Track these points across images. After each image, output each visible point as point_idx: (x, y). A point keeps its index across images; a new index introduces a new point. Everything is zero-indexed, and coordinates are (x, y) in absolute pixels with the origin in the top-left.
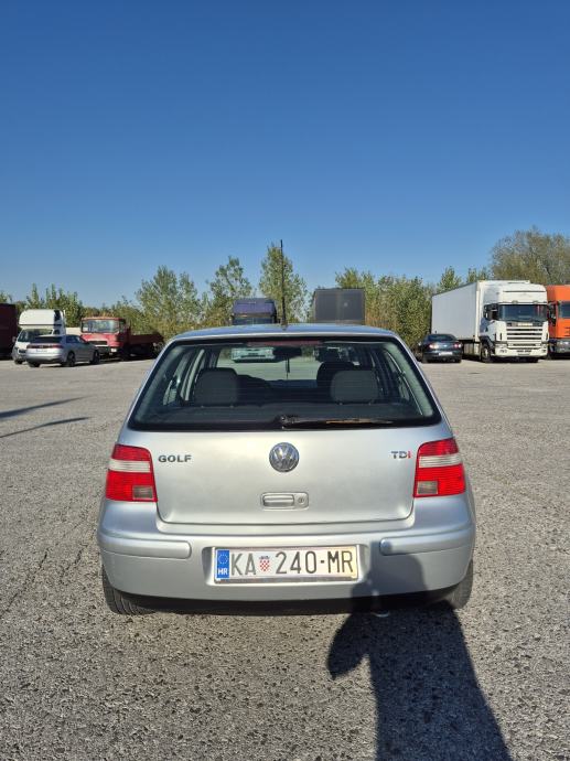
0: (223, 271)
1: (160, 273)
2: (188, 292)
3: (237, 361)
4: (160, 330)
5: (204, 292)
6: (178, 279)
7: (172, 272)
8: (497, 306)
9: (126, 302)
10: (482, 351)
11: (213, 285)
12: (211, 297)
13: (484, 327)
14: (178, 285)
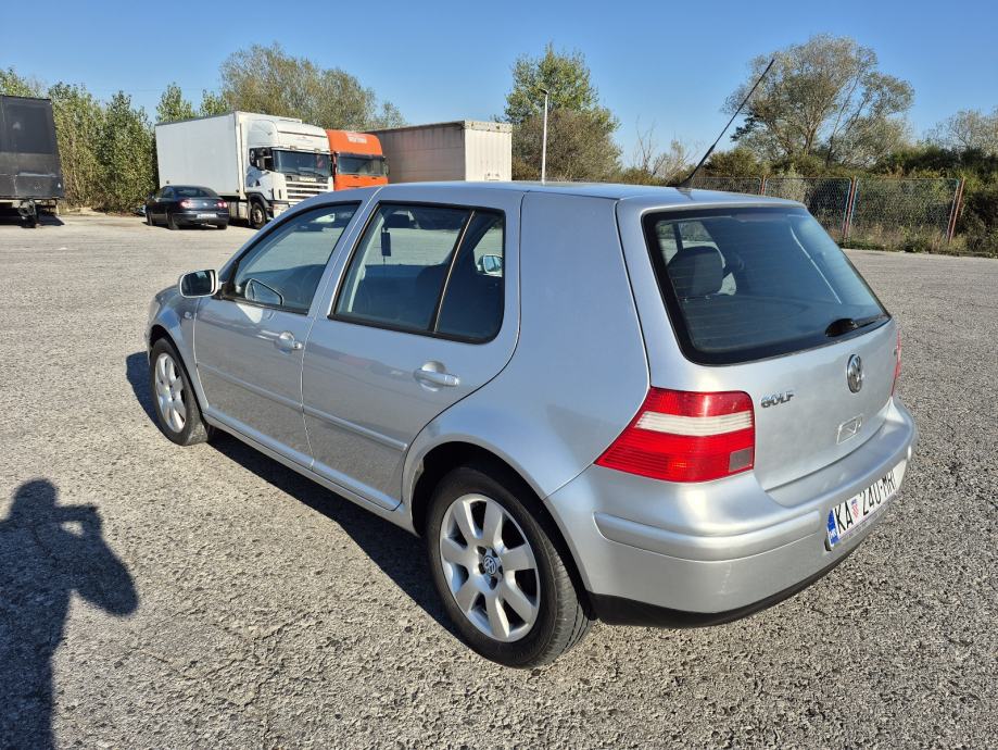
8: (270, 151)
10: (252, 214)
13: (252, 179)
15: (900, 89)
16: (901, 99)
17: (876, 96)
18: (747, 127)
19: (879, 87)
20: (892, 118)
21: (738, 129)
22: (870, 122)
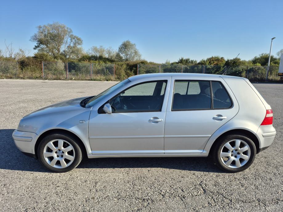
15: (79, 39)
16: (80, 42)
17: (73, 41)
18: (38, 46)
19: (74, 38)
20: (79, 47)
21: (35, 46)
22: (74, 47)
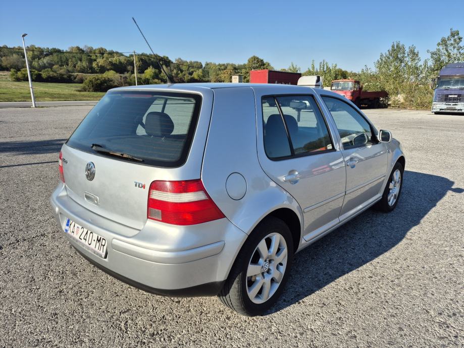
0: (444, 42)
1: (393, 47)
2: (413, 60)
3: (437, 113)
4: (387, 89)
5: (425, 59)
6: (407, 50)
7: (403, 46)
9: (367, 70)
11: (433, 54)
12: (431, 63)
14: (406, 55)
